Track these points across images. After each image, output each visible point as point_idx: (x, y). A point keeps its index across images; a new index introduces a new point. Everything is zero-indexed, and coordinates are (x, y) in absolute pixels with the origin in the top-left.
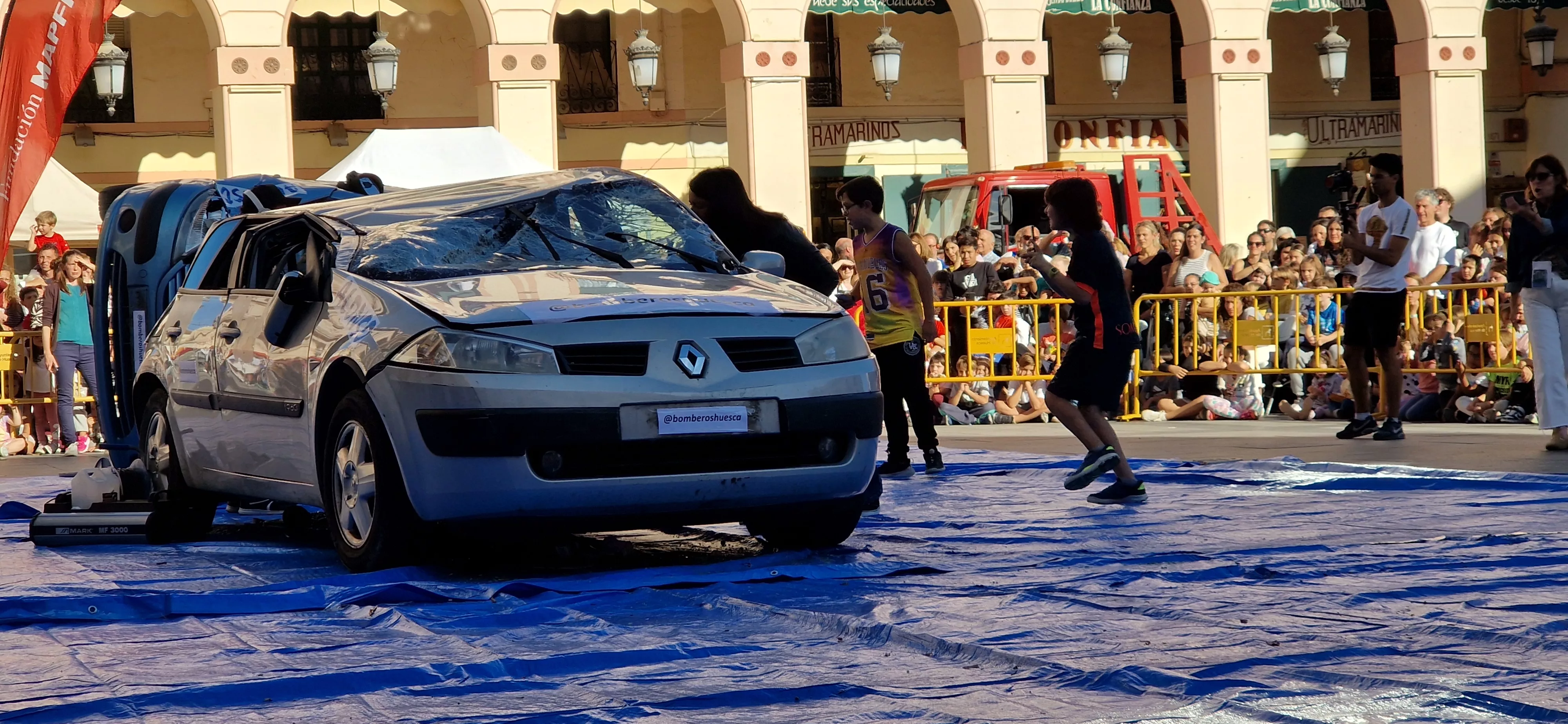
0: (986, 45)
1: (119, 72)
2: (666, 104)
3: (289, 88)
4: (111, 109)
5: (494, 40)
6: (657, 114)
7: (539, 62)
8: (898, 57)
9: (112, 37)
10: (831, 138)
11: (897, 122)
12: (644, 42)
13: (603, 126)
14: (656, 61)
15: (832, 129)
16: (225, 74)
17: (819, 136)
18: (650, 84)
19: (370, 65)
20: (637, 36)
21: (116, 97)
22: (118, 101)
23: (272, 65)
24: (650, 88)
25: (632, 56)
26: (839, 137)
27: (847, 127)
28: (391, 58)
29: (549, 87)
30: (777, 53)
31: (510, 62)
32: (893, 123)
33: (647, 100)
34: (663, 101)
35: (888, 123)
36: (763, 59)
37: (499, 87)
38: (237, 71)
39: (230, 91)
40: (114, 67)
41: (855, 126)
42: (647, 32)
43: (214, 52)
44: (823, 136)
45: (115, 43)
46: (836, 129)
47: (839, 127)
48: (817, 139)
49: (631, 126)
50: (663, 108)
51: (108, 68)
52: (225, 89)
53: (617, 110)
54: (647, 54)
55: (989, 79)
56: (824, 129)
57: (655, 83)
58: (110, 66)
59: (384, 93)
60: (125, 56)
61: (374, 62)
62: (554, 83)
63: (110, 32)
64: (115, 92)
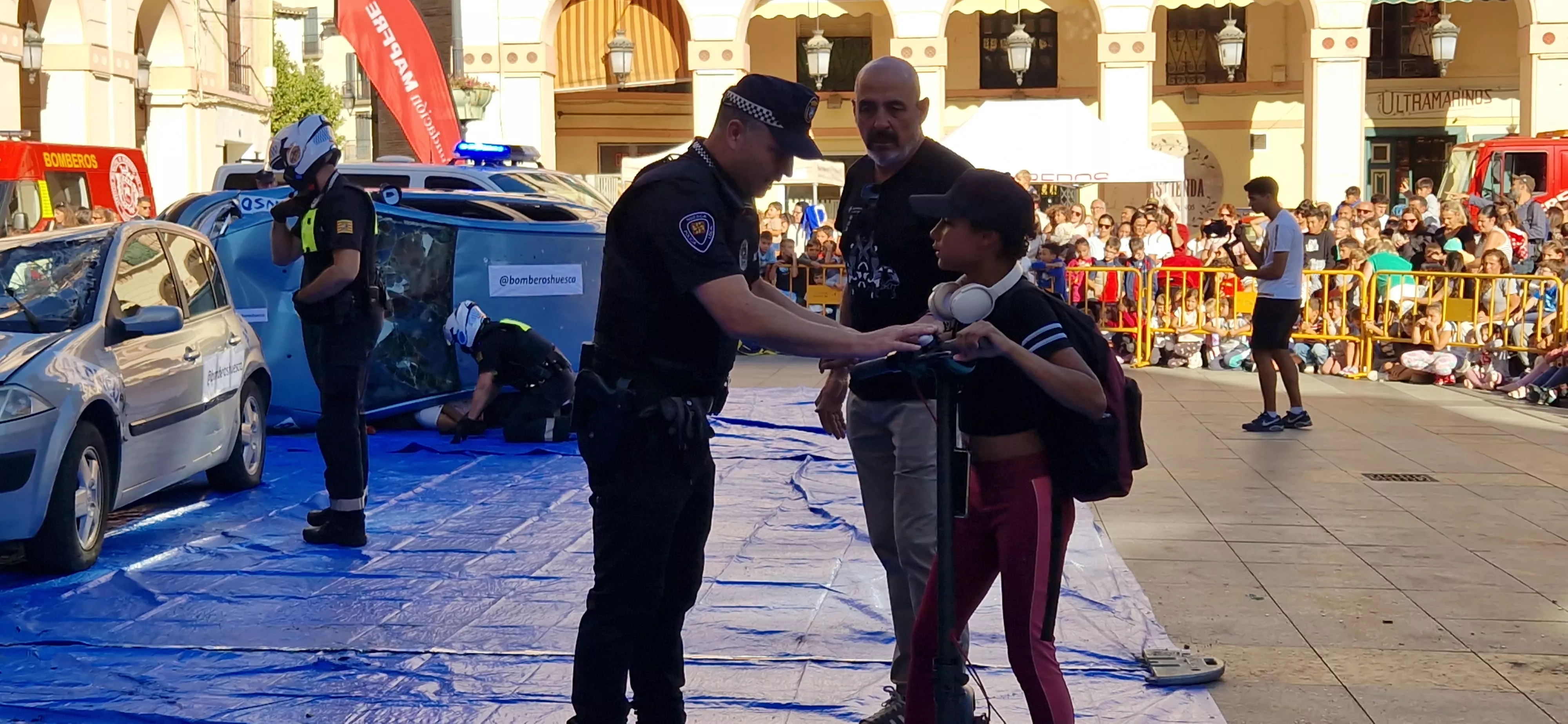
0: (1533, 28)
1: (825, 58)
2: (1286, 76)
3: (943, 69)
5: (1103, 30)
6: (1279, 84)
7: (1139, 47)
8: (1455, 40)
9: (822, 32)
10: (1429, 103)
11: (1490, 90)
12: (1231, 29)
14: (1240, 46)
15: (1431, 95)
17: (1419, 102)
19: (1008, 50)
21: (821, 76)
22: (824, 79)
23: (928, 51)
24: (1233, 67)
25: (1222, 41)
26: (1437, 103)
27: (1444, 95)
28: (1025, 45)
29: (1142, 66)
30: (1340, 38)
31: (1115, 47)
32: (1486, 91)
34: (1283, 74)
35: (1481, 91)
36: (1328, 43)
37: (1105, 66)
40: (821, 55)
41: (1451, 93)
42: (1234, 21)
44: (1422, 103)
45: (824, 36)
46: (1434, 96)
47: (1436, 95)
48: (1417, 105)
49: (1256, 94)
50: (1283, 80)
51: (815, 55)
53: (1245, 81)
54: (1233, 40)
55: (1535, 57)
56: (1423, 96)
57: (1238, 63)
58: (817, 53)
59: (1019, 72)
60: (831, 46)
61: (1011, 48)
62: (1151, 64)
63: (820, 29)
64: (821, 72)
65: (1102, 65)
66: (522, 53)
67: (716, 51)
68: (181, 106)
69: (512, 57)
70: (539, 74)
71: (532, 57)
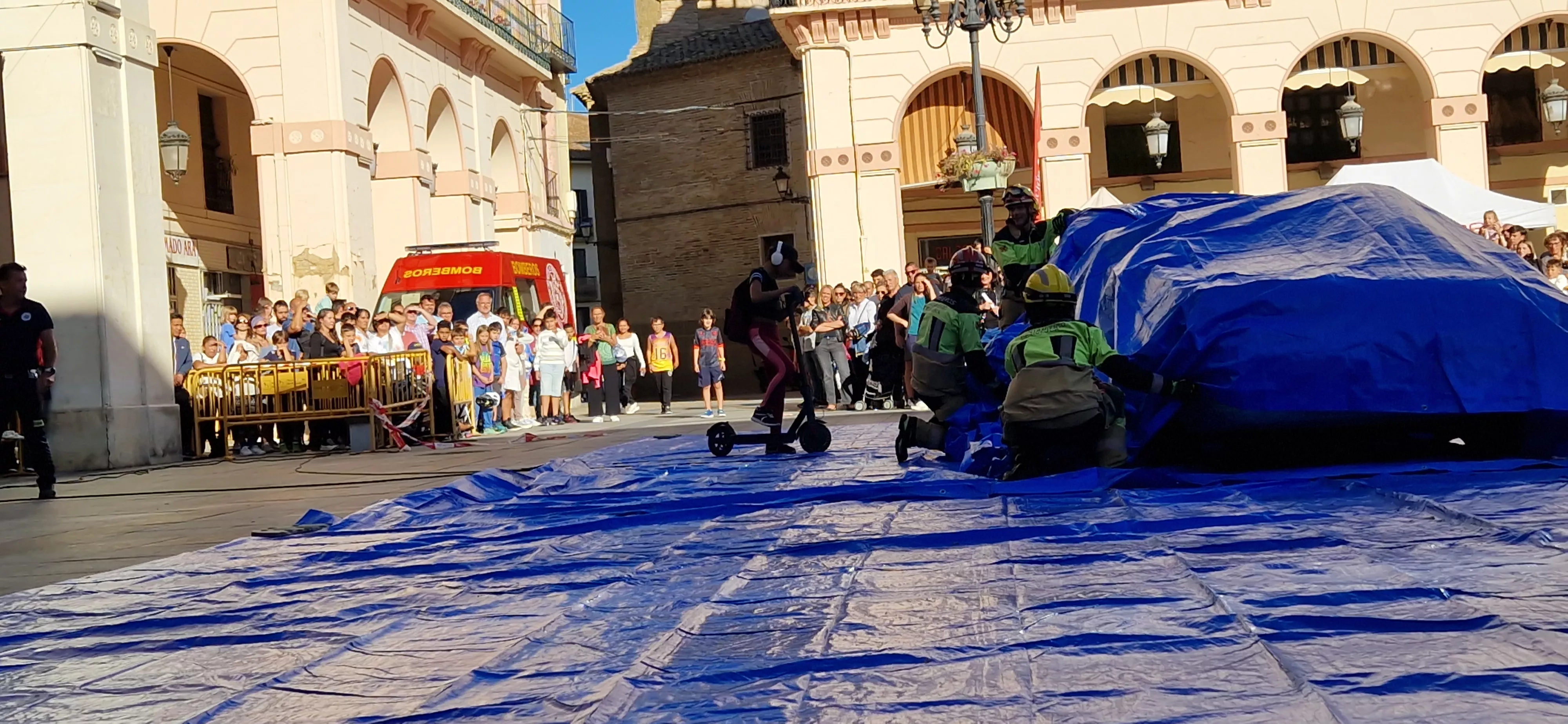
1: (1164, 139)
3: (1283, 141)
4: (1159, 164)
5: (1436, 96)
7: (1471, 109)
9: (1159, 114)
12: (1555, 87)
13: (1531, 153)
14: (1565, 102)
16: (1237, 134)
18: (1560, 119)
19: (1342, 120)
20: (1550, 84)
21: (1163, 155)
23: (1270, 125)
24: (1561, 122)
25: (1546, 99)
28: (1358, 114)
29: (1479, 127)
31: (1448, 111)
33: (1558, 131)
37: (1440, 129)
38: (1246, 131)
39: (1241, 146)
40: (1161, 136)
42: (1557, 80)
43: (1230, 119)
45: (1161, 118)
49: (1552, 152)
51: (1157, 136)
52: (1238, 145)
53: (1542, 140)
54: (1558, 97)
57: (1565, 118)
58: (1158, 134)
59: (1353, 140)
60: (1168, 127)
61: (1345, 118)
62: (1484, 124)
63: (1158, 111)
64: (1162, 152)
65: (1437, 128)
66: (876, 153)
67: (1063, 139)
68: (516, 229)
69: (868, 157)
70: (893, 171)
71: (886, 156)
